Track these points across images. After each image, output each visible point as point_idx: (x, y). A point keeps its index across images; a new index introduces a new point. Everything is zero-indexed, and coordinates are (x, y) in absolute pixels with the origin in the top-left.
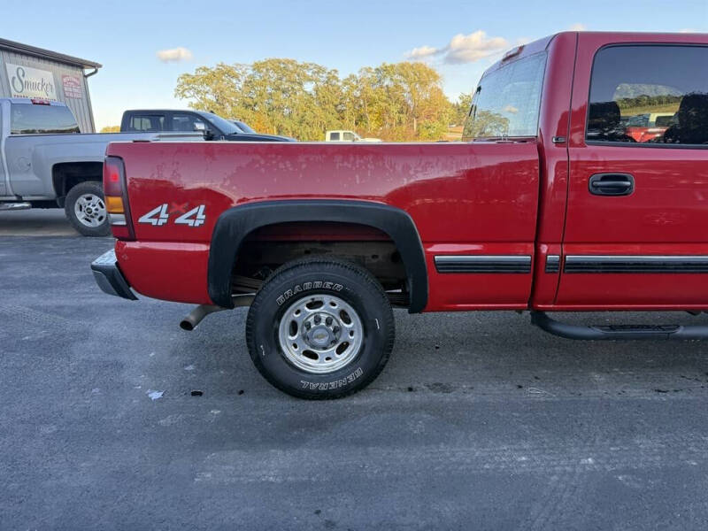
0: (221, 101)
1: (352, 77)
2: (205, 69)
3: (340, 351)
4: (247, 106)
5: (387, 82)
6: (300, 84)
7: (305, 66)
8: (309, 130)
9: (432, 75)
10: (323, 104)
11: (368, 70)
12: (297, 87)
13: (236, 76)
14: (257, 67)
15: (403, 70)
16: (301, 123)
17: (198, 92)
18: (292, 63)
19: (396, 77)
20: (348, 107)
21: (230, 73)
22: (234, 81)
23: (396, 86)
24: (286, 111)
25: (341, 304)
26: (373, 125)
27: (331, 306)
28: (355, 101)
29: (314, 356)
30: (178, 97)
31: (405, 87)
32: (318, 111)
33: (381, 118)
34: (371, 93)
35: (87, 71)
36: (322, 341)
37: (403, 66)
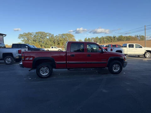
0: (28, 40)
1: (57, 36)
2: (25, 33)
3: (47, 73)
4: (34, 41)
5: (64, 37)
6: (46, 37)
7: (47, 33)
8: (48, 46)
9: (73, 36)
10: (51, 41)
11: (60, 35)
12: (45, 37)
13: (32, 35)
14: (36, 33)
15: (67, 35)
16: (46, 44)
17: (23, 38)
18: (44, 32)
19: (66, 36)
20: (56, 41)
21: (30, 34)
22: (31, 36)
23: (66, 38)
24: (43, 42)
25: (47, 68)
26: (61, 45)
27: (46, 68)
28: (57, 40)
29: (44, 74)
30: (19, 39)
31: (67, 38)
32: (50, 42)
33: (63, 44)
34: (61, 39)
35: (4, 36)
36: (44, 72)
37: (67, 34)
